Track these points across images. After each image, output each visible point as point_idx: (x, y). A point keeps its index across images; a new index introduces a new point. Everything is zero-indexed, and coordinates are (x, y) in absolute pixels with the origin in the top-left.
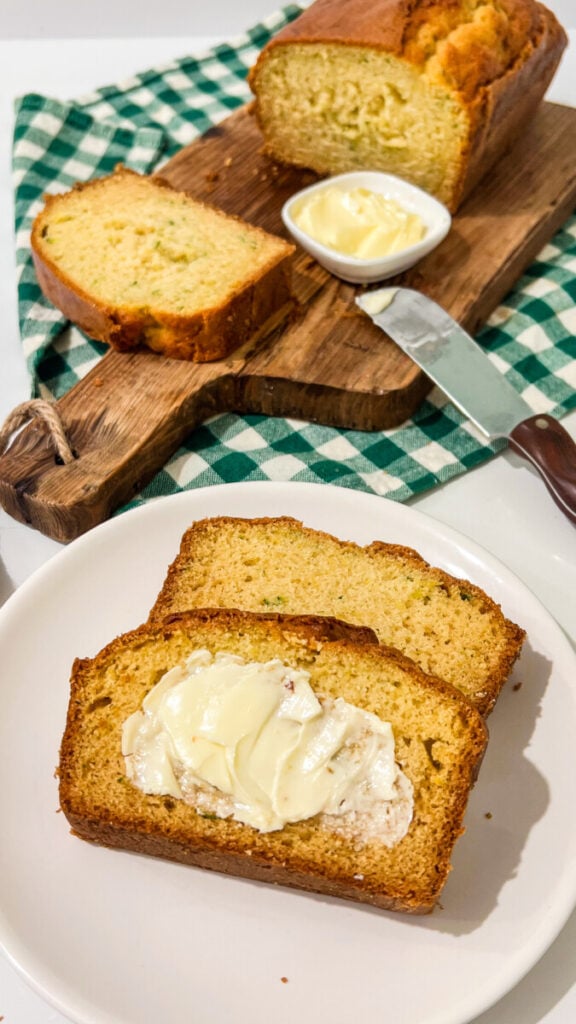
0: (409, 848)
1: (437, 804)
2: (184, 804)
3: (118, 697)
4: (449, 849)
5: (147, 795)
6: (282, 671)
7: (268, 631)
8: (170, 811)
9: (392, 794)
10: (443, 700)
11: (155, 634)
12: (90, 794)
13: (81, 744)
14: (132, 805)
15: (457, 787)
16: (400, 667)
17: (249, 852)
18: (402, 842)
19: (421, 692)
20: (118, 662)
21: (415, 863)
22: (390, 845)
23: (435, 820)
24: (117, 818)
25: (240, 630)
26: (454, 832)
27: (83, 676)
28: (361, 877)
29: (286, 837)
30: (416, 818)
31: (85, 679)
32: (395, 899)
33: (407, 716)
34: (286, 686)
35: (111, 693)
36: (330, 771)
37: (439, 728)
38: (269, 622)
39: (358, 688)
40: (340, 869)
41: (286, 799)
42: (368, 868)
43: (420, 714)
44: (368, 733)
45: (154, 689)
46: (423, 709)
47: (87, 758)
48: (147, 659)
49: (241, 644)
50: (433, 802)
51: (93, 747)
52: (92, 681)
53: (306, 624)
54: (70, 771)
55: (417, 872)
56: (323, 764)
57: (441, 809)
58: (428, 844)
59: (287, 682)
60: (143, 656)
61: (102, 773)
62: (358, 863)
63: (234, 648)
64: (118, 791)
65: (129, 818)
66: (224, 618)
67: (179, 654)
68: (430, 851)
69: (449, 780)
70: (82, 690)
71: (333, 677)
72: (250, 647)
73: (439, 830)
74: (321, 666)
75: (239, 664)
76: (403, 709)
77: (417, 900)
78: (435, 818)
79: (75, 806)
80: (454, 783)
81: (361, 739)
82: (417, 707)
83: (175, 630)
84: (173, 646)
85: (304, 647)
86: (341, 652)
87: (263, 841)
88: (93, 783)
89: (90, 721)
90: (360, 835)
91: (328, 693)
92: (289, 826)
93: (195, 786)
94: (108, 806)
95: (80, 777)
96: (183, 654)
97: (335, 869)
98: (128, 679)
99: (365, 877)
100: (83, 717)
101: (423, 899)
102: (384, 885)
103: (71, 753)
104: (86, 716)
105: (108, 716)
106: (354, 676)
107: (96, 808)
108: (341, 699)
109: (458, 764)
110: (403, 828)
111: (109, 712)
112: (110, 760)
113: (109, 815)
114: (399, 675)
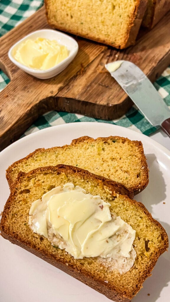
0: (128, 276)
1: (144, 263)
2: (47, 240)
3: (33, 191)
4: (143, 280)
5: (34, 233)
6: (100, 200)
7: (98, 184)
8: (41, 241)
9: (128, 256)
10: (157, 228)
11: (54, 171)
12: (12, 226)
13: (14, 205)
14: (27, 235)
15: (153, 259)
16: (145, 212)
17: (67, 264)
18: (126, 273)
19: (150, 223)
20: (36, 177)
21: (129, 282)
22: (121, 273)
23: (141, 268)
24: (20, 239)
25: (88, 180)
26: (147, 275)
27: (21, 179)
28: (107, 282)
29: (83, 262)
30: (134, 266)
31: (22, 180)
32: (118, 293)
33: (142, 230)
34: (100, 207)
35: (30, 188)
36: (107, 242)
37: (153, 238)
38: (100, 180)
39: (127, 215)
40: (100, 277)
41: (87, 248)
42: (111, 279)
43: (147, 231)
44: (126, 232)
45: (48, 192)
46: (149, 229)
47: (15, 212)
48: (48, 180)
49: (87, 185)
50: (142, 262)
51: (18, 208)
52: (24, 182)
53: (112, 185)
54: (7, 215)
55: (129, 285)
56: (106, 239)
57: (145, 265)
58: (136, 276)
59: (101, 205)
60: (47, 178)
61: (19, 219)
62: (107, 277)
63: (84, 186)
64: (23, 228)
65: (25, 240)
66: (83, 173)
67: (62, 182)
68: (136, 279)
69: (151, 256)
70: (20, 184)
71: (119, 208)
72: (90, 188)
73: (142, 272)
74: (116, 203)
75: (84, 193)
76: (141, 227)
77: (126, 296)
78: (142, 267)
79: (6, 230)
80: (152, 257)
81: (122, 233)
82: (147, 228)
83: (63, 172)
84: (60, 178)
85: (110, 194)
86: (125, 200)
87: (73, 261)
88: (15, 223)
89: (19, 198)
90: (111, 267)
91: (115, 214)
92: (85, 258)
93: (54, 234)
94: (18, 233)
95: (10, 219)
96: (63, 182)
97: (98, 277)
98: (39, 185)
99: (109, 282)
100: (17, 195)
101: (129, 295)
102: (115, 287)
103: (9, 208)
104: (18, 195)
105: (27, 197)
106: (127, 210)
107: (14, 233)
108: (119, 217)
109: (156, 252)
110: (128, 268)
111: (28, 196)
112: (23, 215)
113: (18, 237)
114: (143, 215)
